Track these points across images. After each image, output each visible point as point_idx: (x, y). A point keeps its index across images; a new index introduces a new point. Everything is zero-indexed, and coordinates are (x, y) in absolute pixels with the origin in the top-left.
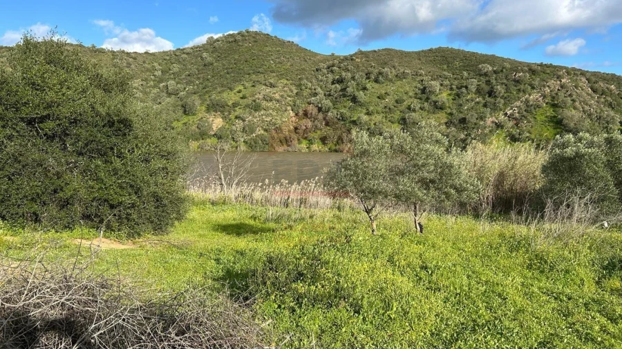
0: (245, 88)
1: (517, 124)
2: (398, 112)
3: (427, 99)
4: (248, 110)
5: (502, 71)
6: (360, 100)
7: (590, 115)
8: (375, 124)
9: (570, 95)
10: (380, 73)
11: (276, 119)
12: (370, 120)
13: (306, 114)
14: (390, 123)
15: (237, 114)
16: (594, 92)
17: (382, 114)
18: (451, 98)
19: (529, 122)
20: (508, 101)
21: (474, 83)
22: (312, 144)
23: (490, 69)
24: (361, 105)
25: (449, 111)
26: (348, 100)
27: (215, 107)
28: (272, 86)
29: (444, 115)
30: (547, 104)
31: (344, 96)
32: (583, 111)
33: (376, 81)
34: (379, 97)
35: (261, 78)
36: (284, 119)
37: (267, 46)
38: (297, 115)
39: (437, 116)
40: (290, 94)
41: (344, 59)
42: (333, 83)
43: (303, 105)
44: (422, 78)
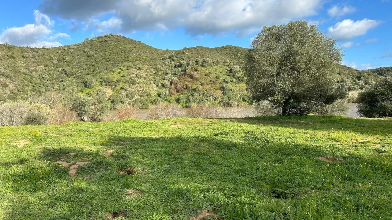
0: (123, 71)
2: (218, 83)
3: (234, 76)
4: (127, 84)
6: (195, 77)
10: (204, 61)
11: (146, 89)
12: (203, 88)
13: (163, 85)
14: (215, 90)
15: (121, 86)
17: (209, 85)
24: (196, 80)
26: (188, 77)
27: (105, 82)
28: (140, 69)
29: (244, 84)
31: (185, 74)
33: (203, 66)
34: (206, 75)
35: (130, 64)
36: (150, 89)
37: (126, 44)
38: (157, 86)
39: (240, 85)
40: (151, 74)
41: (178, 53)
42: (175, 67)
43: (160, 80)
44: (228, 64)
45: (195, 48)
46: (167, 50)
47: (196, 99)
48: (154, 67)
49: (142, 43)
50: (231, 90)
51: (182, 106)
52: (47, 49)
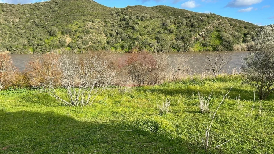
0: (80, 23)
1: (204, 39)
2: (154, 34)
3: (166, 29)
4: (83, 33)
5: (195, 16)
6: (136, 29)
7: (231, 35)
8: (144, 40)
9: (223, 27)
10: (143, 17)
11: (98, 38)
12: (142, 38)
13: (111, 35)
14: (151, 39)
15: (78, 35)
16: (231, 25)
17: (147, 35)
18: (176, 28)
19: (209, 38)
20: (200, 29)
21: (185, 21)
22: (117, 49)
23: (190, 15)
24: (137, 31)
25: (176, 34)
26: (130, 29)
27: (66, 32)
28: (93, 22)
29: (174, 35)
30: (215, 30)
31: (128, 27)
32: (229, 33)
33: (142, 20)
34: (144, 28)
35: (86, 18)
36: (101, 38)
37: (83, 3)
38: (106, 35)
39: (171, 36)
40: (102, 26)
41: (123, 10)
42: (120, 21)
43: (109, 31)
44: (162, 19)
45: (136, 6)
46: (115, 7)
47: (137, 46)
48: (104, 20)
49: (96, 2)
50: (164, 40)
51: (126, 51)
52: (22, 5)
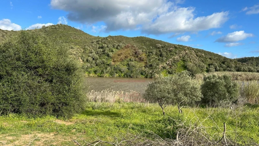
1: (171, 68)
2: (126, 61)
3: (137, 57)
5: (165, 47)
6: (111, 56)
7: (196, 65)
8: (117, 66)
9: (189, 57)
10: (119, 45)
12: (115, 64)
13: (87, 61)
14: (123, 66)
16: (197, 56)
17: (120, 62)
18: (146, 56)
19: (175, 67)
20: (167, 58)
21: (154, 51)
22: (90, 73)
23: (160, 46)
24: (111, 58)
25: (145, 61)
26: (106, 55)
28: (72, 48)
29: (144, 63)
30: (181, 60)
31: (104, 54)
32: (194, 63)
33: (117, 48)
34: (118, 55)
38: (83, 61)
39: (141, 63)
40: (80, 52)
41: (103, 39)
42: (99, 48)
43: (86, 57)
44: (135, 48)
45: (116, 36)
47: (108, 71)
48: (84, 47)
50: (134, 66)
51: (98, 76)
